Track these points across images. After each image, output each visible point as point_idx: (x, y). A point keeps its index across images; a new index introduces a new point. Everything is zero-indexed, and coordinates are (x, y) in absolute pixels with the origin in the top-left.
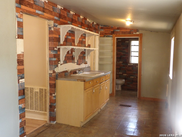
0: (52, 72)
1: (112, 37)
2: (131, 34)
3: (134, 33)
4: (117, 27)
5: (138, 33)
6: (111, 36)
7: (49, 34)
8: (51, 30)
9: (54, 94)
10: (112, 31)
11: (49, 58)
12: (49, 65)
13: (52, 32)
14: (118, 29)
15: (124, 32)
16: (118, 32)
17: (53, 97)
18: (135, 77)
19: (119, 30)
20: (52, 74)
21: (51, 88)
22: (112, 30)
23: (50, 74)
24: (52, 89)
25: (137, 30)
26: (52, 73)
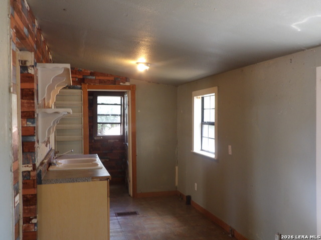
0: (30, 169)
1: (81, 89)
2: (115, 84)
3: (121, 84)
4: (89, 72)
5: (127, 84)
6: (79, 86)
7: (21, 82)
8: (26, 72)
9: (36, 218)
10: (80, 79)
11: (22, 136)
12: (23, 152)
13: (29, 77)
14: (92, 74)
15: (103, 80)
16: (91, 80)
17: (32, 227)
18: (108, 160)
19: (94, 78)
20: (32, 174)
21: (27, 206)
22: (81, 77)
23: (25, 174)
24: (31, 207)
25: (126, 78)
26: (29, 172)
